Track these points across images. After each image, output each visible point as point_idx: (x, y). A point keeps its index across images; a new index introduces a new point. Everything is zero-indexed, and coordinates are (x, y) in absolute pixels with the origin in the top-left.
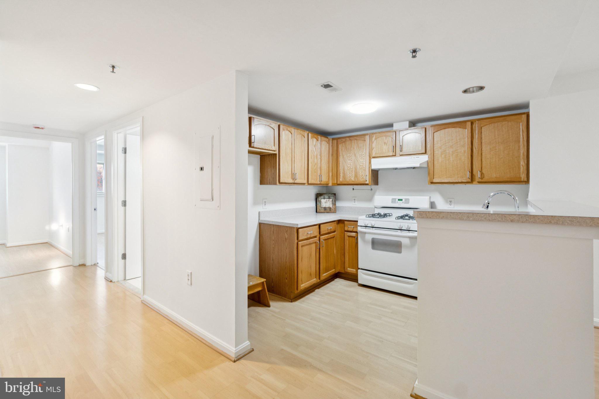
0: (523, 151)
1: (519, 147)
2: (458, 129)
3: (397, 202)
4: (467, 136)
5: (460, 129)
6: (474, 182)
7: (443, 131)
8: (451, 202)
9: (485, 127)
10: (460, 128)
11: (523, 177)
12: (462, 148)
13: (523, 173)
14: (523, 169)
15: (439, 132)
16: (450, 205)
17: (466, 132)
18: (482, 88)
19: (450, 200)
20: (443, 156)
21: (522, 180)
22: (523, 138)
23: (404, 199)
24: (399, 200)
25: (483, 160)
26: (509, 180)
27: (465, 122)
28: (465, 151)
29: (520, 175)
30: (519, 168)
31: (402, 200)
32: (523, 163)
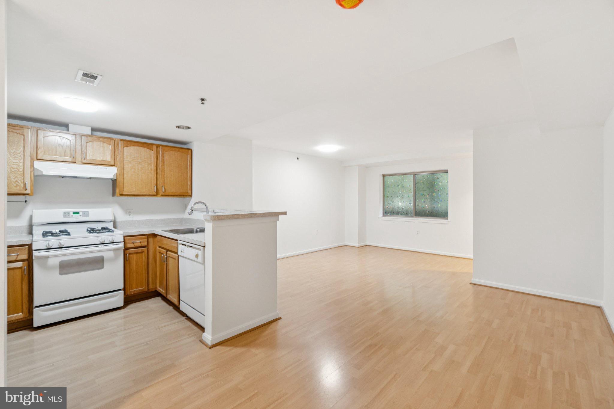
0: (189, 175)
1: (187, 171)
2: (146, 149)
3: (72, 216)
4: (154, 157)
5: (148, 150)
6: (158, 195)
7: (132, 148)
8: (130, 212)
9: (167, 152)
10: (148, 148)
11: (189, 192)
12: (149, 166)
13: (189, 190)
14: (189, 187)
15: (128, 147)
16: (130, 215)
17: (153, 153)
18: (189, 128)
19: (130, 210)
20: (132, 170)
21: (189, 194)
22: (190, 166)
23: (81, 212)
24: (74, 213)
25: (165, 178)
26: (181, 194)
27: (153, 144)
28: (151, 169)
29: (187, 191)
30: (187, 186)
31: (78, 213)
32: (189, 183)
